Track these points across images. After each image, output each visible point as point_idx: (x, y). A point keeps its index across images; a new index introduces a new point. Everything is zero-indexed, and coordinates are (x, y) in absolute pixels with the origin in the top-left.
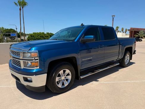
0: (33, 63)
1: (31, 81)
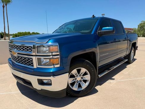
0: (52, 60)
1: (50, 84)
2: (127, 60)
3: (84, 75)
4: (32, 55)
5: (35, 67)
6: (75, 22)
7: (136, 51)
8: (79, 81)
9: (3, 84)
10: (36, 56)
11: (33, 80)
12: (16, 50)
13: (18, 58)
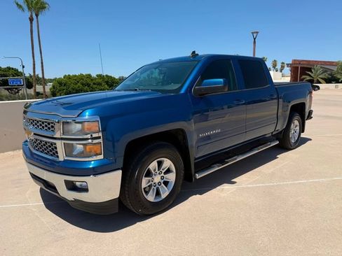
1: (85, 190)
2: (277, 143)
3: (165, 173)
4: (55, 139)
5: (61, 158)
6: (157, 65)
8: (157, 183)
9: (16, 189)
10: (62, 139)
11: (58, 181)
12: (31, 126)
13: (35, 142)
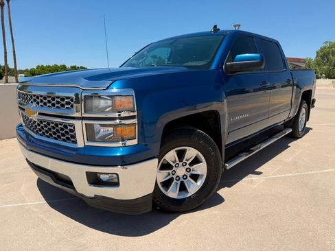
2: (291, 130)
3: (191, 164)
5: (80, 144)
6: (171, 41)
7: (311, 110)
8: (181, 176)
9: (6, 185)
10: (83, 118)
11: (77, 174)
12: (34, 104)
13: (39, 125)
